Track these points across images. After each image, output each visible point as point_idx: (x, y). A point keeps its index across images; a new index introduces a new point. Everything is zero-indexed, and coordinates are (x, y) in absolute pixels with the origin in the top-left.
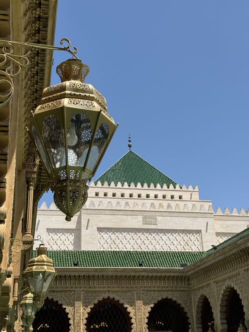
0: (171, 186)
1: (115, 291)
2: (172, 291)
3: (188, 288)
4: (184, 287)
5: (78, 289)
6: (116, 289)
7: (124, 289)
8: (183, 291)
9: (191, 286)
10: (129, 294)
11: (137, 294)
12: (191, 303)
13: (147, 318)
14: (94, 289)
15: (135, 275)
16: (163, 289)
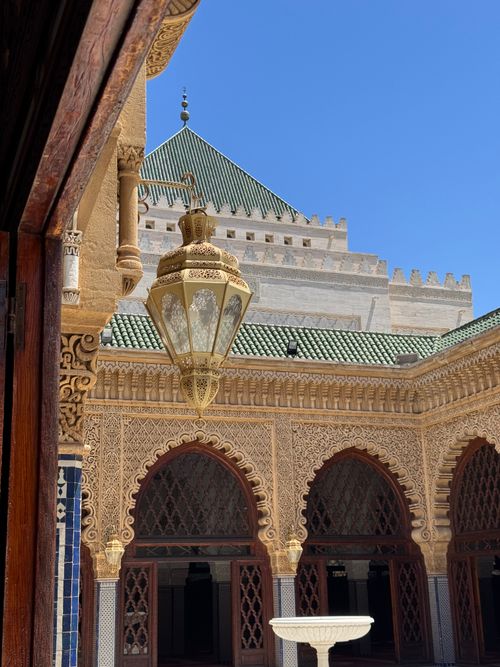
0: (286, 218)
1: (217, 423)
2: (371, 427)
3: (413, 421)
4: (403, 420)
5: (112, 411)
6: (221, 418)
7: (242, 419)
8: (400, 428)
9: (420, 417)
10: (257, 431)
11: (278, 431)
12: (419, 460)
13: (305, 497)
14: (157, 416)
15: (275, 379)
16: (349, 423)
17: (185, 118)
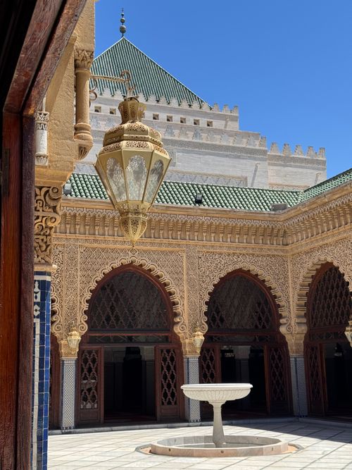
0: (195, 106)
1: (145, 251)
2: (253, 255)
3: (283, 251)
4: (276, 250)
5: (72, 242)
6: (149, 248)
7: (164, 248)
8: (274, 256)
9: (287, 248)
10: (173, 257)
11: (188, 257)
12: (286, 277)
13: (206, 303)
15: (186, 221)
16: (238, 252)
17: (123, 31)
